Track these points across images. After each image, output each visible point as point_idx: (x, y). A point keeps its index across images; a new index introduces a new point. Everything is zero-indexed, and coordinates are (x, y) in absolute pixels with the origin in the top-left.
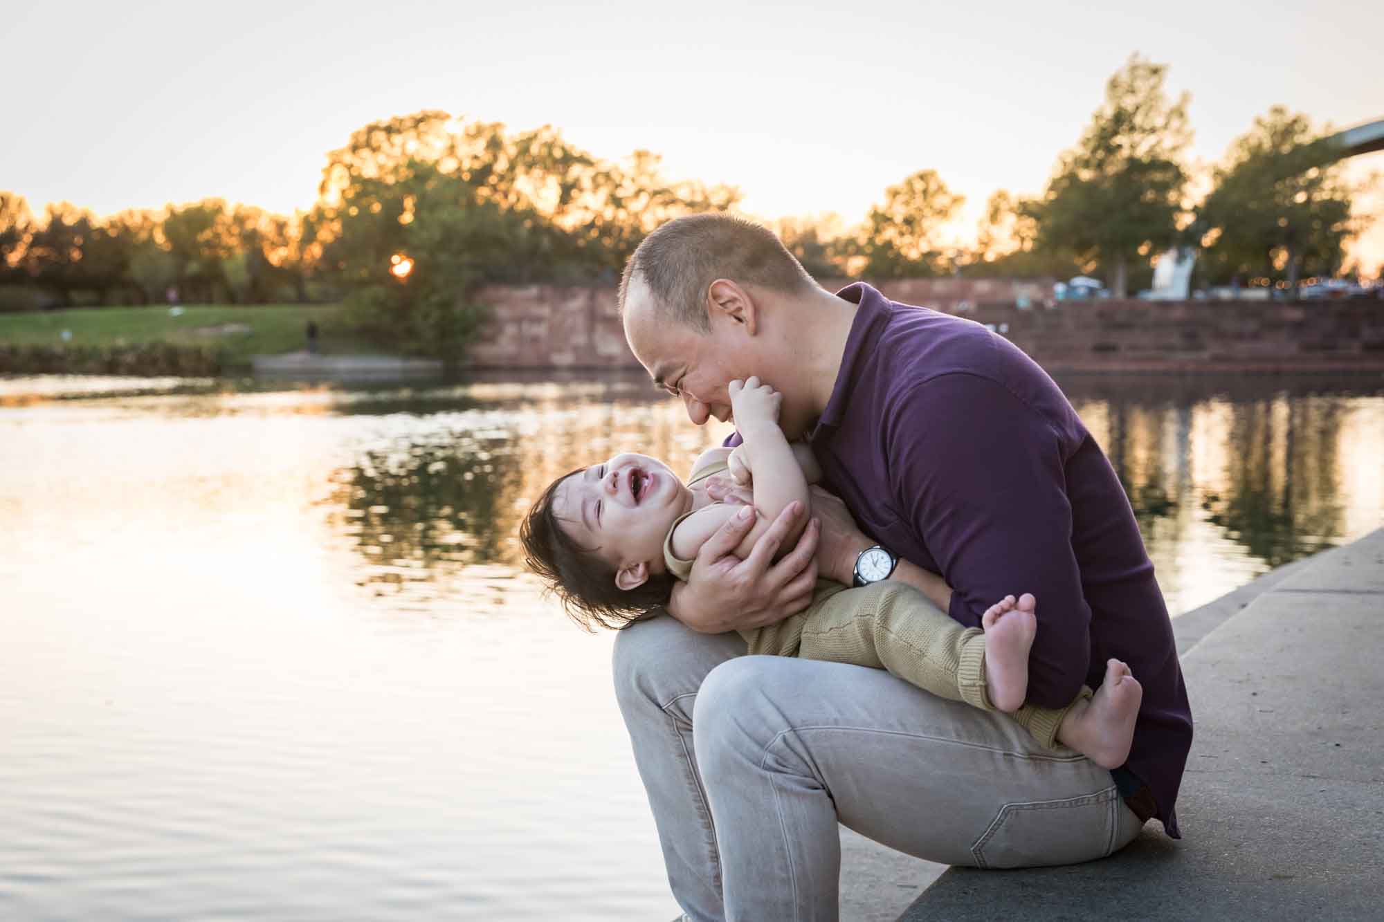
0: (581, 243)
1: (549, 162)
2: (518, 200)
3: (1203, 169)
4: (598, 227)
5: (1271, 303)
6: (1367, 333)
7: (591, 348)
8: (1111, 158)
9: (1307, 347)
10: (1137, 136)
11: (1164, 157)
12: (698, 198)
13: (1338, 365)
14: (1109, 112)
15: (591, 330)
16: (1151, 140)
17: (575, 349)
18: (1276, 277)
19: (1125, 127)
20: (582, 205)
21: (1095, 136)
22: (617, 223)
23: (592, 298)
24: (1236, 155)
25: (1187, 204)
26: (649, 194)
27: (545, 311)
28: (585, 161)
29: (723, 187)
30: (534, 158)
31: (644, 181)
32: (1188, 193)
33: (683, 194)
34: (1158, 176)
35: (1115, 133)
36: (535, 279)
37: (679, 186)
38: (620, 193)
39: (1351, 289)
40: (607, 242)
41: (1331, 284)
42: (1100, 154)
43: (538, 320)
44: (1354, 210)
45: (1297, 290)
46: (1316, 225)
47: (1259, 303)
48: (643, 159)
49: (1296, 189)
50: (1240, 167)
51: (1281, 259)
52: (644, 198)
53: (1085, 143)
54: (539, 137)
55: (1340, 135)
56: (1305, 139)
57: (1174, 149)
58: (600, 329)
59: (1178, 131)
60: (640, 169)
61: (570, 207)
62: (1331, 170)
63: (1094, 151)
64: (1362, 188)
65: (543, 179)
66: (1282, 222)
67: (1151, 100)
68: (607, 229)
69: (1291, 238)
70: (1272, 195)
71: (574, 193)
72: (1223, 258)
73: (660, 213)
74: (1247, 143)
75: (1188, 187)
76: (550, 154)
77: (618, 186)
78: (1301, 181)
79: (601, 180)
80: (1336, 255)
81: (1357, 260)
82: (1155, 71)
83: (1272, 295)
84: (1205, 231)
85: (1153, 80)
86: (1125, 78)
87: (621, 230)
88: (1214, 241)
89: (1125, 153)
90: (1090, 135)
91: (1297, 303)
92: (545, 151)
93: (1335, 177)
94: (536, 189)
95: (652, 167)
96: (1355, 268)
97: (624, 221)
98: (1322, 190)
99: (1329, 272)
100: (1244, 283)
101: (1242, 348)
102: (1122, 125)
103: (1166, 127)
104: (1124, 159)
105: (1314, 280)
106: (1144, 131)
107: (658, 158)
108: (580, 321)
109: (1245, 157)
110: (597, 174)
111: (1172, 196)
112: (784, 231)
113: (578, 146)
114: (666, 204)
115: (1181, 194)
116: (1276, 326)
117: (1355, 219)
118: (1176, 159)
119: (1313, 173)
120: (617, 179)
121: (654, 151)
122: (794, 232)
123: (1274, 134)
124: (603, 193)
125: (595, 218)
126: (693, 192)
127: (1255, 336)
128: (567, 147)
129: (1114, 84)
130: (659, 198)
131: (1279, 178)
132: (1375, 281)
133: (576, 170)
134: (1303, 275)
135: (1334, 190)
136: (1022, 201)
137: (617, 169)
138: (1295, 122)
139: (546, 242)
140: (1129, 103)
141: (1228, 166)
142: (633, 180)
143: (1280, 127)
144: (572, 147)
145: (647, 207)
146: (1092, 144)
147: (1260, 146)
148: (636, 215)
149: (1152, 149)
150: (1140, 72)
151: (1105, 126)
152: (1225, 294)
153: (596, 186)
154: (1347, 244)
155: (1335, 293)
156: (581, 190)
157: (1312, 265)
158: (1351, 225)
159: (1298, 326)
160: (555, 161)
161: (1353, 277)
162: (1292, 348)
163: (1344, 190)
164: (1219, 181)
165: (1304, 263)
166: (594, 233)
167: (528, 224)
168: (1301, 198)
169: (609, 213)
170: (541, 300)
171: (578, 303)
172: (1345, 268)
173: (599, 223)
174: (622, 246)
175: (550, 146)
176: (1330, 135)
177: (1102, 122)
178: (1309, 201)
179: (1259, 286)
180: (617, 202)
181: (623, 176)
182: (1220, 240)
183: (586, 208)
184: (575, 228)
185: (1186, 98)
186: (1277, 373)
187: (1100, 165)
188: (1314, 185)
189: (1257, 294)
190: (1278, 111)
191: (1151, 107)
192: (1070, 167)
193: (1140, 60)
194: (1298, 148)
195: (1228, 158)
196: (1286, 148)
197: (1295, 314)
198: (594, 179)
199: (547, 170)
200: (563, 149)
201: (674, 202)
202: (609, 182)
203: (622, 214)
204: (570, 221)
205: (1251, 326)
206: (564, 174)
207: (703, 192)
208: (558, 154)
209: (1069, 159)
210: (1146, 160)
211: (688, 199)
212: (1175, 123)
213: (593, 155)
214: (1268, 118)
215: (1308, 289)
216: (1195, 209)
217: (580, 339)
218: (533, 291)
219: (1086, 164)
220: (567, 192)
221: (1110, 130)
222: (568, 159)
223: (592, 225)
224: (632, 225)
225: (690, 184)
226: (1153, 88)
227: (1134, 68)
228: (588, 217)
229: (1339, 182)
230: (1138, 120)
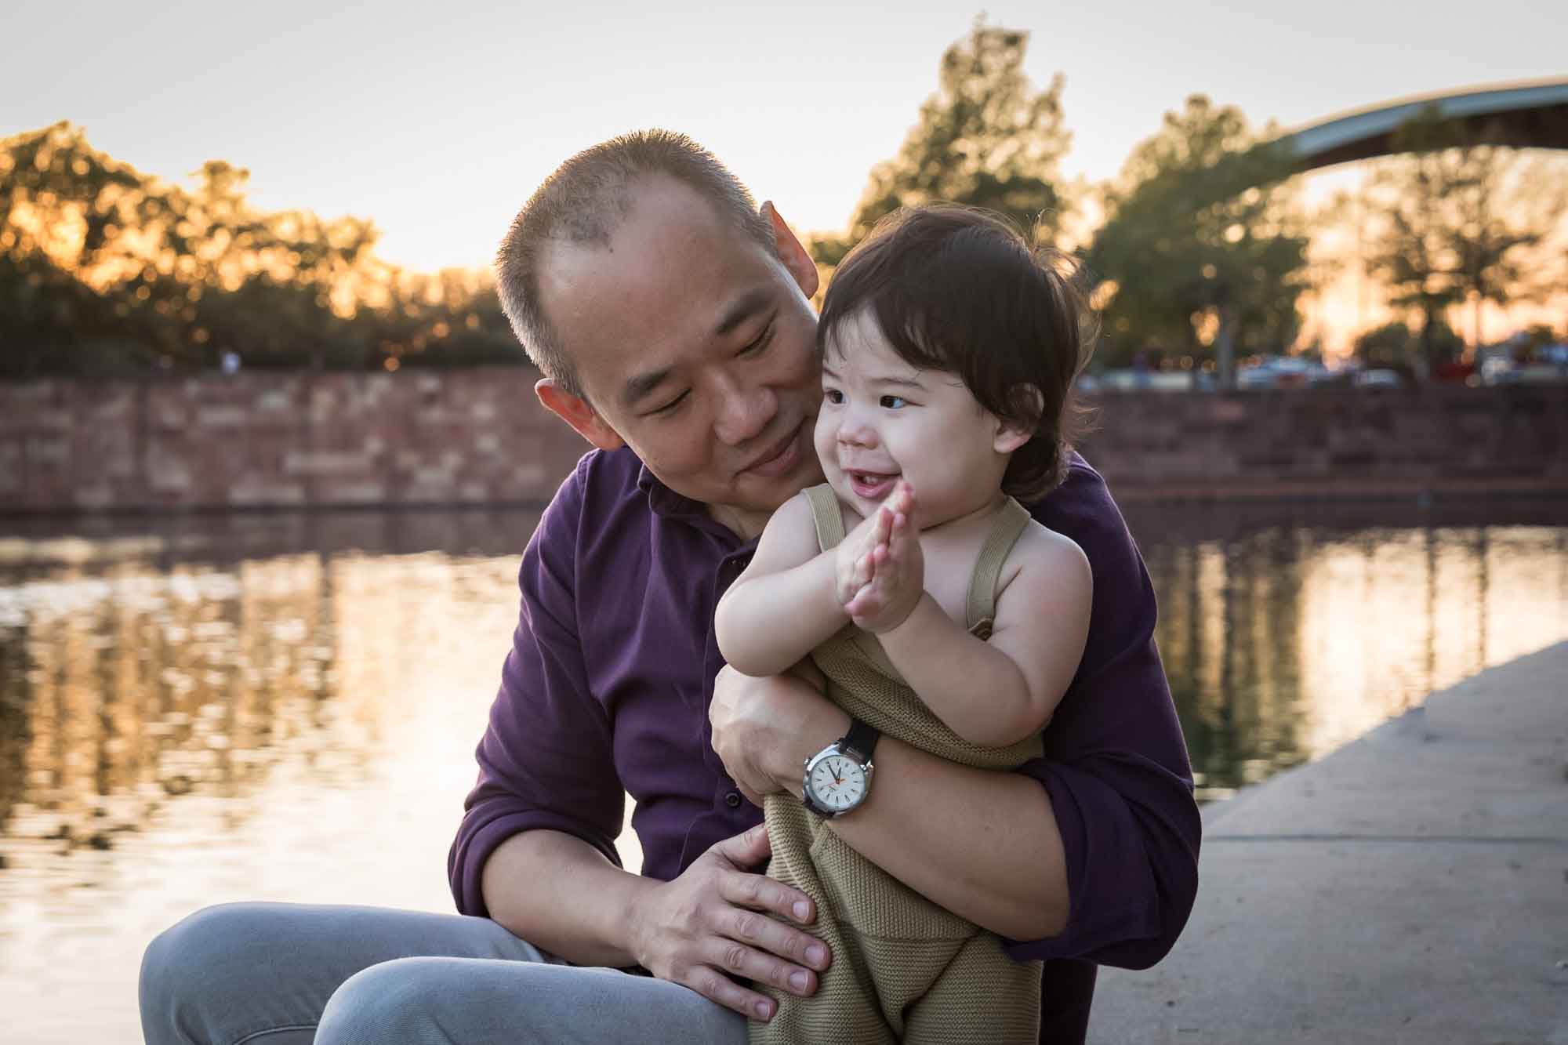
0: (121, 310)
1: (66, 183)
2: (17, 243)
3: (1086, 190)
4: (149, 285)
5: (1194, 394)
6: (1337, 439)
7: (140, 478)
8: (950, 174)
9: (1250, 463)
10: (988, 141)
11: (1029, 172)
12: (310, 238)
13: (1297, 489)
14: (946, 101)
15: (139, 452)
16: (1010, 146)
17: (115, 481)
18: (1202, 356)
19: (970, 125)
20: (124, 251)
21: (925, 140)
22: (182, 279)
23: (141, 399)
24: (1137, 169)
25: (1066, 243)
26: (230, 230)
27: (64, 420)
28: (126, 179)
29: (350, 220)
30: (42, 174)
31: (222, 210)
32: (1065, 228)
33: (285, 230)
34: (1021, 201)
35: (956, 135)
36: (50, 368)
37: (279, 218)
38: (185, 230)
39: (1313, 372)
40: (164, 308)
41: (1283, 365)
42: (934, 168)
43: (52, 435)
44: (1314, 253)
45: (1233, 374)
46: (1259, 274)
47: (1177, 396)
48: (219, 176)
49: (1225, 221)
50: (1145, 187)
51: (1208, 328)
52: (222, 239)
53: (909, 151)
54: (50, 141)
55: (1289, 139)
56: (1238, 144)
57: (1046, 158)
58: (154, 449)
59: (1051, 132)
60: (213, 191)
61: (103, 252)
62: (1279, 192)
63: (924, 164)
64: (1325, 218)
65: (58, 207)
66: (1209, 271)
67: (1008, 85)
68: (166, 287)
69: (1220, 295)
70: (1193, 229)
71: (109, 230)
72: (1122, 325)
73: (251, 263)
74: (1154, 151)
75: (1067, 219)
76: (68, 168)
77: (182, 218)
78: (1234, 209)
79: (153, 209)
80: (1290, 322)
81: (1320, 327)
82: (1013, 40)
83: (1196, 382)
84: (1093, 285)
85: (1010, 55)
86: (967, 50)
87: (186, 288)
88: (1107, 302)
89: (970, 166)
90: (917, 140)
91: (1234, 394)
92: (59, 164)
93: (1283, 202)
94: (47, 227)
95: (234, 188)
96: (1317, 342)
97: (191, 275)
98: (1265, 221)
99: (1279, 347)
100: (1155, 363)
101: (1155, 465)
102: (966, 121)
103: (1031, 125)
104: (970, 176)
105: (1258, 358)
106: (998, 132)
107: (244, 174)
108: (123, 437)
109: (1151, 171)
110: (147, 199)
111: (1042, 232)
112: (447, 289)
113: (115, 158)
114: (257, 247)
115: (1055, 227)
116: (1202, 429)
117: (1316, 266)
118: (1048, 174)
119: (1251, 196)
120: (177, 206)
121: (236, 164)
122: (464, 293)
123: (1191, 139)
124: (156, 231)
125: (144, 270)
126: (301, 229)
127: (1173, 446)
128: (97, 161)
129: (951, 60)
130: (246, 239)
131: (1202, 203)
132: (1346, 360)
133: (111, 194)
134: (1242, 353)
135: (1282, 221)
136: (820, 239)
137: (177, 192)
138: (1226, 116)
139: (63, 310)
140: (975, 87)
141: (1126, 186)
142: (205, 210)
143: (1202, 127)
144: (105, 156)
145: (228, 252)
146: (921, 153)
147: (1172, 155)
148: (211, 267)
149: (1010, 162)
150: (991, 42)
151: (940, 125)
152: (1125, 381)
153: (144, 219)
154: (1305, 305)
155: (1288, 378)
156: (121, 226)
157: (1253, 338)
158: (1311, 274)
159: (1235, 430)
160: (77, 180)
161: (1314, 355)
162: (1228, 465)
163: (1298, 221)
164: (1113, 209)
165: (1240, 335)
166: (143, 294)
167: (35, 280)
168: (1234, 234)
169: (166, 263)
170: (57, 402)
171: (118, 407)
172: (1303, 341)
173: (151, 278)
174: (189, 315)
175: (68, 155)
176: (1275, 139)
177: (936, 119)
178: (1247, 239)
179: (1177, 368)
180: (178, 245)
181: (188, 203)
182: (1117, 299)
183: (129, 255)
184: (111, 285)
185: (1058, 81)
186: (1207, 503)
187: (934, 186)
188: (1251, 215)
189: (1175, 381)
190: (1198, 102)
191: (1008, 95)
192: (889, 187)
193: (990, 23)
194: (1229, 159)
195: (1125, 173)
196: (1211, 159)
197: (1231, 412)
198: (141, 208)
199: (64, 195)
200: (89, 160)
201: (271, 244)
202: (166, 213)
203: (187, 264)
204: (104, 274)
205: (1166, 430)
206: (92, 200)
207: (318, 228)
208: (81, 168)
209: (887, 177)
210: (1003, 177)
211: (295, 241)
212: (1045, 120)
213: (140, 170)
214: (1181, 111)
215: (1248, 375)
216: (1079, 252)
217: (123, 466)
218: (45, 388)
219: (913, 183)
220: (98, 231)
221: (947, 130)
222: (99, 176)
223: (139, 280)
224: (203, 281)
225: (296, 215)
226: (1010, 66)
227: (980, 37)
228: (133, 269)
229: (1290, 210)
230: (989, 115)
